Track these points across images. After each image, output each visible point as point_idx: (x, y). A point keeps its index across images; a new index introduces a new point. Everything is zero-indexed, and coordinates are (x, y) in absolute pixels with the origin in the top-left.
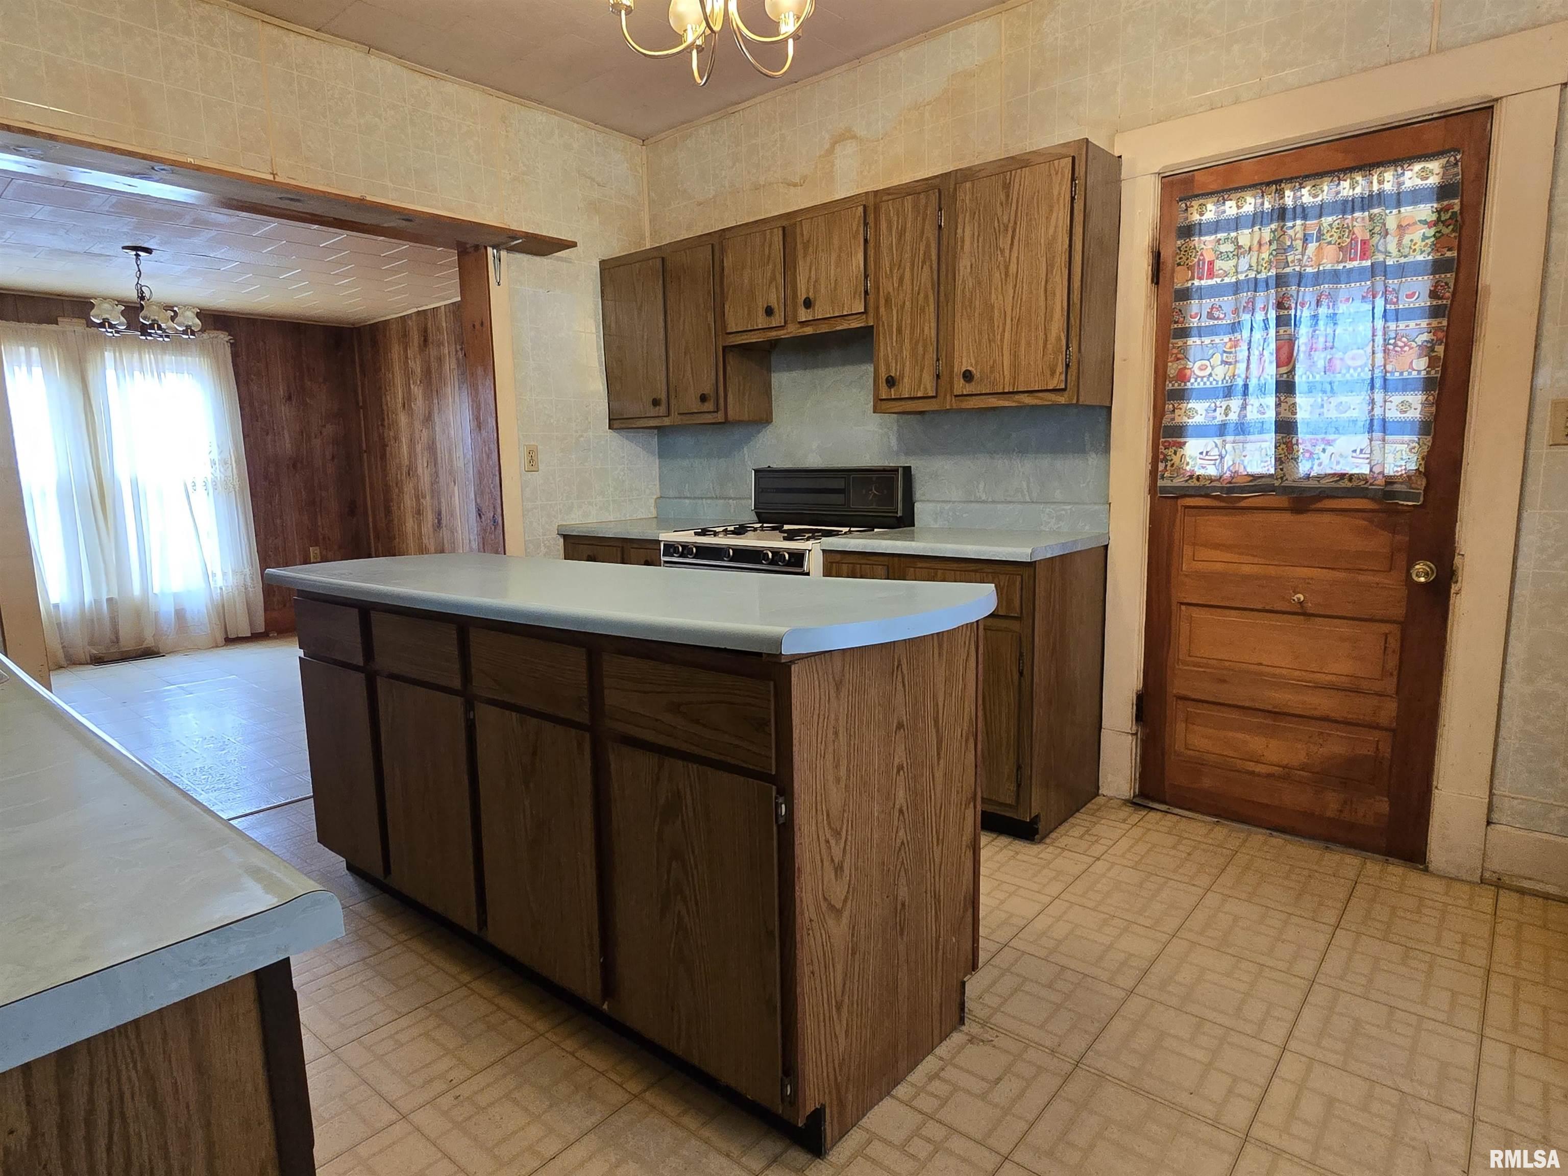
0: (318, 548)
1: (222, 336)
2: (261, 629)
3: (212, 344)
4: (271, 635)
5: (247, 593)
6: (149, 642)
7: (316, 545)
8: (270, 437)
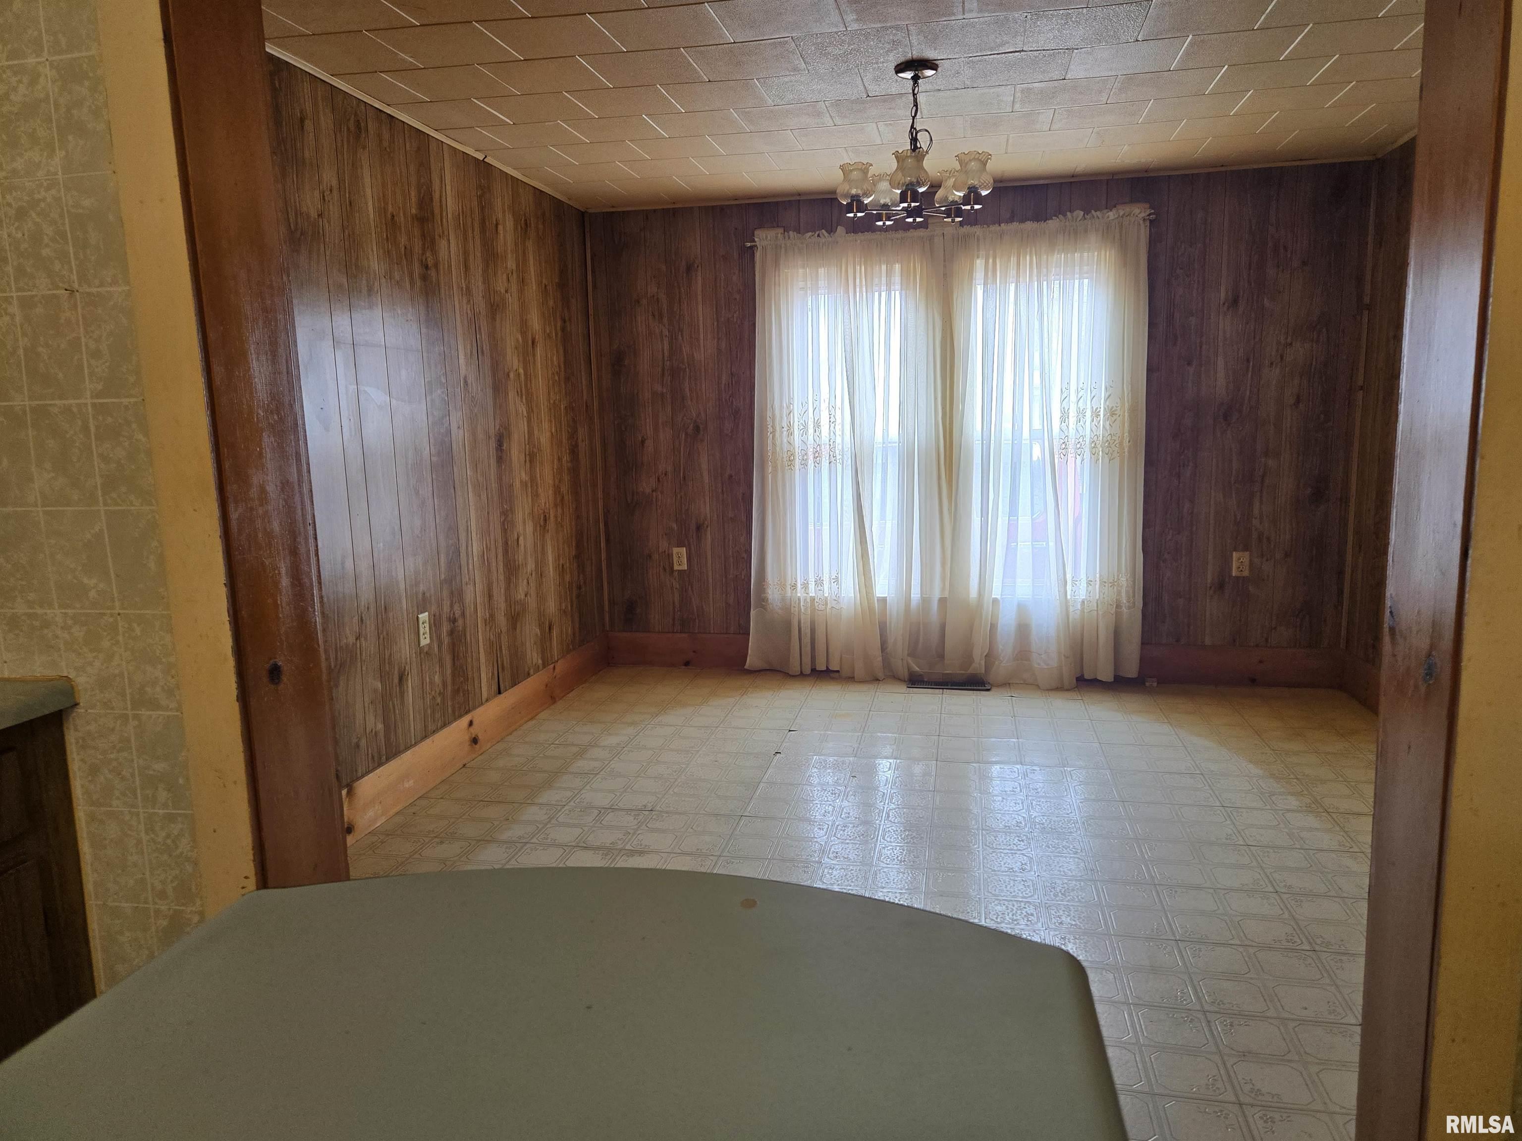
0: (1247, 554)
1: (1137, 211)
2: (1131, 670)
3: (1121, 226)
4: (1147, 684)
5: (1118, 615)
6: (978, 665)
7: (1246, 548)
8: (1191, 370)
